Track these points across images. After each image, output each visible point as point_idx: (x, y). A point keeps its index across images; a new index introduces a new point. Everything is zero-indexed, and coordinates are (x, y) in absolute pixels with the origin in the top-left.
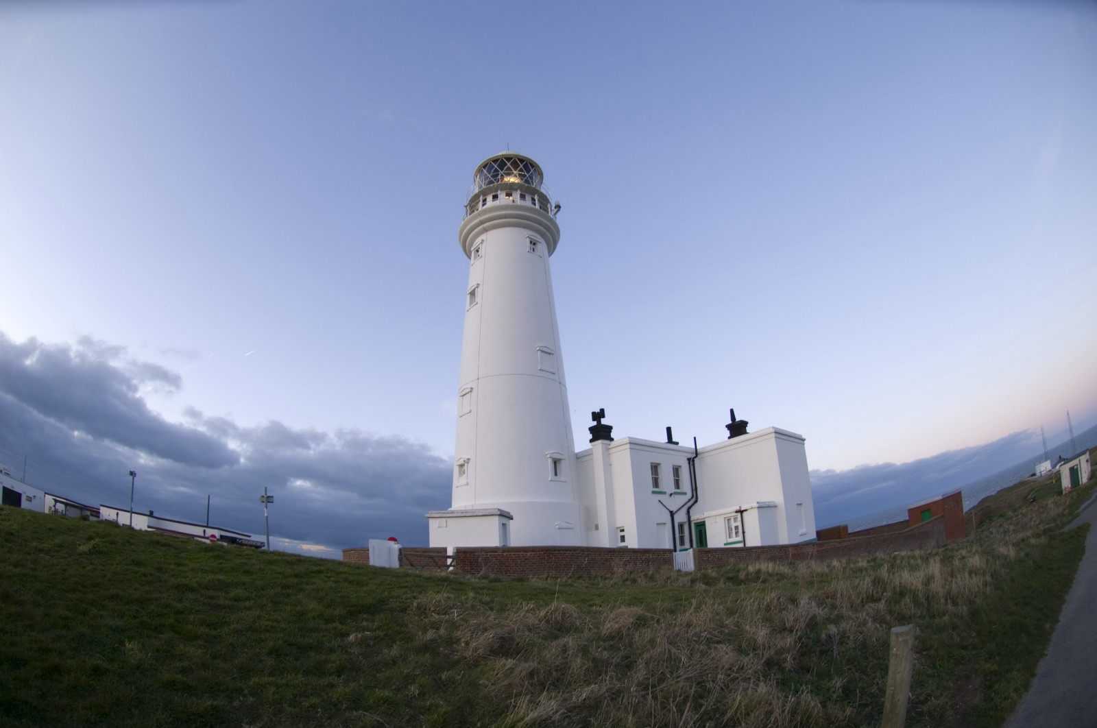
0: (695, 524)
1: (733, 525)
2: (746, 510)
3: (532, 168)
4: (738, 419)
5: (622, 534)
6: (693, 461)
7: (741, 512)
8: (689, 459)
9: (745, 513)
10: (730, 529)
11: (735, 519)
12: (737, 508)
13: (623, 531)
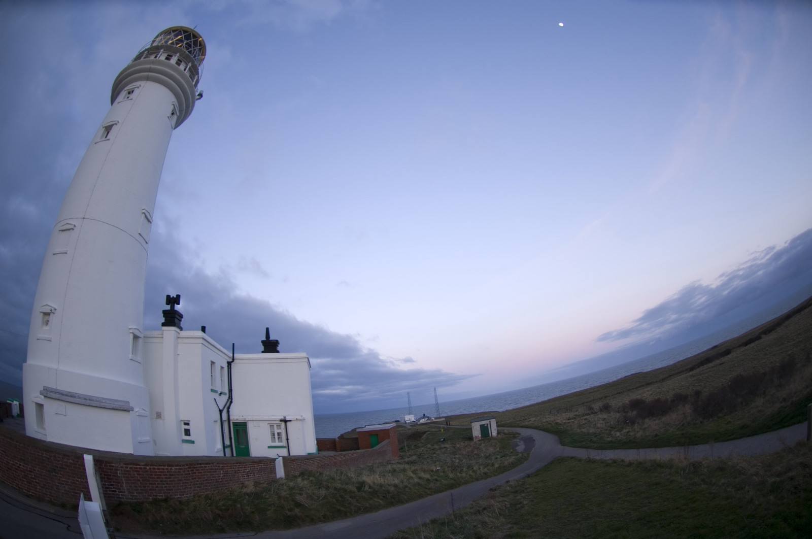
0: (233, 423)
1: (276, 431)
2: (290, 421)
3: (200, 46)
4: (272, 338)
5: (187, 427)
6: (231, 365)
7: (285, 421)
8: (228, 362)
9: (288, 423)
10: (274, 435)
11: (279, 426)
12: (282, 418)
13: (187, 424)
